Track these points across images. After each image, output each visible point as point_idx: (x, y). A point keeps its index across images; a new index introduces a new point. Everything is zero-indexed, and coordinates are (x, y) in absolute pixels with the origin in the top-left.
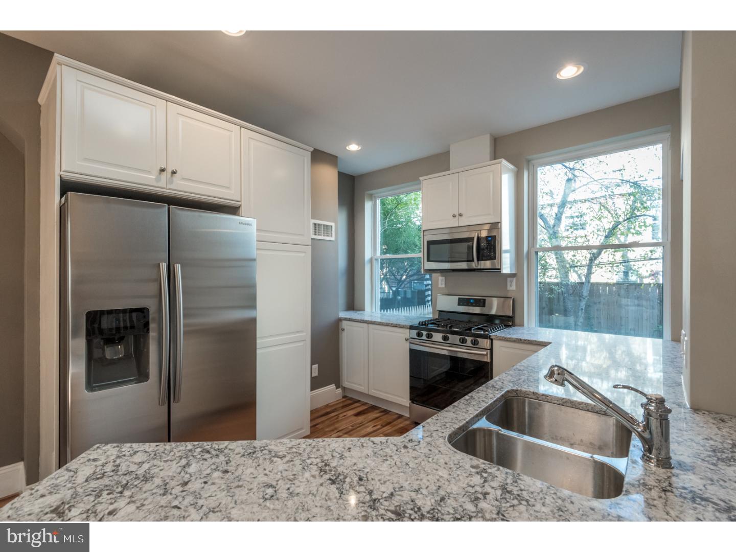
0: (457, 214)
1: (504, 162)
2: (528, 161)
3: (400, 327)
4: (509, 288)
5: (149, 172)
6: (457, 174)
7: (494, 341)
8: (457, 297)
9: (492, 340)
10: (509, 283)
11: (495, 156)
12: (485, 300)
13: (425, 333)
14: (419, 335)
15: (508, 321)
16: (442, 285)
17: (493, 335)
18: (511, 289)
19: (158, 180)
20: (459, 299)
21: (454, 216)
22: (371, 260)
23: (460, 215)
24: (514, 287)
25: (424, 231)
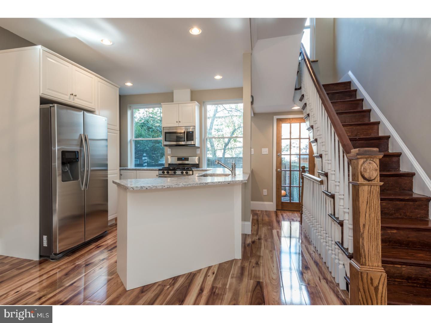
0: (178, 121)
1: (196, 103)
2: (204, 102)
3: (154, 170)
4: (197, 153)
5: (67, 95)
6: (178, 105)
7: (194, 172)
8: (177, 157)
9: (193, 171)
10: (197, 151)
11: (192, 100)
12: (188, 158)
13: (166, 172)
14: (163, 173)
15: (197, 166)
16: (169, 152)
17: (193, 169)
18: (198, 153)
19: (70, 98)
20: (178, 158)
21: (177, 122)
22: (131, 141)
23: (180, 122)
24: (199, 153)
25: (163, 127)
